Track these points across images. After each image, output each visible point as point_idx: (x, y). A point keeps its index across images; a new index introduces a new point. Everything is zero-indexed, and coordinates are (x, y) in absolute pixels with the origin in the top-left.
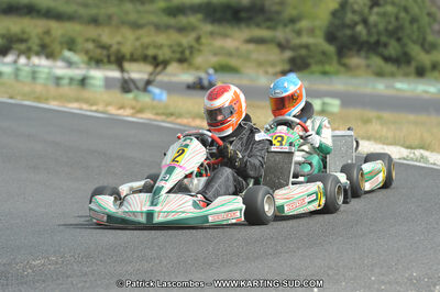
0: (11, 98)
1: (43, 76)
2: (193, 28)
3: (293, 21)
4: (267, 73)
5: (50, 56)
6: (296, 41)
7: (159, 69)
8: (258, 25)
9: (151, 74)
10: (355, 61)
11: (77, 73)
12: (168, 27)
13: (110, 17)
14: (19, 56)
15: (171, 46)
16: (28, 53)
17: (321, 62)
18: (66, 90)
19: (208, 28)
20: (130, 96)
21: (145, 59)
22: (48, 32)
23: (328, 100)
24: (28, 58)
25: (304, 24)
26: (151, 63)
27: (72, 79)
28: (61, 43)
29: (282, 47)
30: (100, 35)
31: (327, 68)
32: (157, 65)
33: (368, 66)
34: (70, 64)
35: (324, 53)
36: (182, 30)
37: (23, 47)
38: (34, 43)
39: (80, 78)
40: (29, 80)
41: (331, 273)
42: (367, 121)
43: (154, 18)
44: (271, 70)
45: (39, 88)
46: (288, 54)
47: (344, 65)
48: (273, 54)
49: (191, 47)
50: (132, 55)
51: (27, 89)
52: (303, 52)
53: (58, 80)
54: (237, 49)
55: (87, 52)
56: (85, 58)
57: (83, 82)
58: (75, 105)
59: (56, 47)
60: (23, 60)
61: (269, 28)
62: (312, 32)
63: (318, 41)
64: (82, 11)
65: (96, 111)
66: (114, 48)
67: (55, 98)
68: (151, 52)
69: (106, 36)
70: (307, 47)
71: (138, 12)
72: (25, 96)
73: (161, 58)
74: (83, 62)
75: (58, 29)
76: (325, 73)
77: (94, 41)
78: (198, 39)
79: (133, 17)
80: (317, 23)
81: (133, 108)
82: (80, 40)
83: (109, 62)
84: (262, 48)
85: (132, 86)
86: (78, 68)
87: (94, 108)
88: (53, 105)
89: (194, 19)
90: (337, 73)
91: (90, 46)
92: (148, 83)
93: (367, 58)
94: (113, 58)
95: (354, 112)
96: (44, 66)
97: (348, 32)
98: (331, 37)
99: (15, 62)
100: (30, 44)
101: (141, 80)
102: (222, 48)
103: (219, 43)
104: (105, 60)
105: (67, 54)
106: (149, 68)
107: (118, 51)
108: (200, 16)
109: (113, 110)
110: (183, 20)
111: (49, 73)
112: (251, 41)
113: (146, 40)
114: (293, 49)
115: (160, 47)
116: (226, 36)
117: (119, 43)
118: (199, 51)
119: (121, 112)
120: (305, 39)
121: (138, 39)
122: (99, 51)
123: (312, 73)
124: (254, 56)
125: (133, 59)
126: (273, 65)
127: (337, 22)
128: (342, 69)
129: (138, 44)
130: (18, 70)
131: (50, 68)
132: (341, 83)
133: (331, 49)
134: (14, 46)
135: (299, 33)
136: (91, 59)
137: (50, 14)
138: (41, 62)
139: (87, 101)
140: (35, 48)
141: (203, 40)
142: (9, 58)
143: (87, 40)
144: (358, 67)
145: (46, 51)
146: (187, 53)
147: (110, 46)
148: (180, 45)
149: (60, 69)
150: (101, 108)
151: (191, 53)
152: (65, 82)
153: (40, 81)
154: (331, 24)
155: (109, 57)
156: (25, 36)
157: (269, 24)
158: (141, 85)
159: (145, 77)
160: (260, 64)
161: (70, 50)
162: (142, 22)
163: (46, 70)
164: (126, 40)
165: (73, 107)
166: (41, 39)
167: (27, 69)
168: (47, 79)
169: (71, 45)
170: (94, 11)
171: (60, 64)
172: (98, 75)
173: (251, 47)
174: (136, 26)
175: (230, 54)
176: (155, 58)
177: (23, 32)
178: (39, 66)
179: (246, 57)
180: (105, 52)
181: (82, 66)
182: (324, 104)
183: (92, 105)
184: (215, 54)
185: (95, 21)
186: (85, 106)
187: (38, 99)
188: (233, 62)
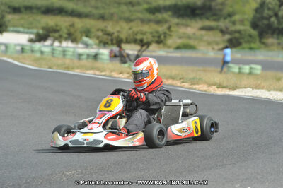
0: (50, 68)
1: (70, 53)
2: (166, 21)
3: (230, 15)
4: (213, 49)
5: (74, 40)
6: (233, 28)
7: (144, 48)
8: (207, 19)
9: (139, 51)
10: (270, 40)
11: (92, 51)
12: (149, 21)
13: (112, 15)
14: (54, 41)
15: (151, 33)
16: (60, 39)
17: (248, 42)
18: (84, 62)
19: (176, 20)
20: (126, 65)
21: (135, 41)
22: (72, 25)
23: (253, 66)
24: (60, 42)
25: (237, 17)
26: (139, 44)
27: (88, 55)
28: (81, 32)
29: (223, 32)
30: (106, 27)
31: (253, 45)
32: (143, 46)
33: (279, 44)
34: (87, 45)
35: (250, 36)
36: (158, 22)
37: (57, 35)
38: (64, 33)
39: (94, 54)
40: (61, 56)
41: (259, 177)
42: (279, 79)
43: (140, 15)
44: (216, 47)
45: (67, 62)
46: (227, 37)
47: (263, 43)
48: (218, 37)
49: (165, 33)
50: (127, 39)
51: (60, 62)
52: (237, 35)
53: (80, 55)
54: (194, 34)
55: (98, 38)
56: (97, 42)
57: (96, 57)
58: (91, 72)
59: (78, 35)
60: (56, 44)
61: (215, 20)
62: (242, 22)
63: (246, 28)
64: (94, 11)
65: (104, 76)
66: (116, 34)
67: (78, 68)
68: (139, 37)
69: (111, 27)
70: (239, 32)
71: (130, 11)
72: (59, 66)
73: (145, 41)
74: (96, 44)
75: (79, 23)
76: (251, 49)
77: (102, 30)
78: (169, 28)
79: (127, 15)
80: (246, 17)
81: (128, 73)
82: (93, 30)
83: (112, 44)
84: (211, 33)
85: (127, 59)
86: (92, 48)
87: (103, 73)
88: (77, 72)
89: (166, 15)
90: (259, 48)
91: (100, 34)
92: (137, 56)
93: (278, 38)
94: (115, 42)
95: (270, 73)
96: (70, 47)
97: (266, 22)
98: (254, 25)
99: (52, 45)
100: (61, 33)
101: (133, 55)
102: (184, 33)
103: (182, 30)
104: (110, 42)
105: (85, 39)
106: (138, 47)
107: (118, 36)
108: (170, 13)
109: (115, 75)
110: (159, 16)
111: (74, 52)
112: (203, 28)
113: (135, 29)
114: (231, 33)
115: (144, 33)
116: (187, 26)
117: (118, 32)
118: (170, 35)
119: (120, 75)
120: (238, 27)
121: (130, 29)
122: (105, 37)
123: (243, 48)
124: (205, 38)
125: (128, 42)
126: (217, 44)
127: (258, 15)
128: (263, 46)
129: (130, 32)
130: (53, 49)
131: (74, 48)
132: (261, 55)
133: (254, 33)
134: (51, 34)
135: (234, 23)
136: (100, 42)
137: (73, 14)
138: (67, 44)
139: (98, 69)
140: (65, 35)
141: (173, 29)
142: (48, 42)
143: (98, 30)
144: (272, 44)
145: (72, 37)
146: (162, 37)
147: (113, 33)
148: (157, 32)
149: (81, 49)
150: (107, 73)
151: (165, 37)
152: (84, 57)
153: (68, 57)
154: (254, 17)
155: (112, 40)
156: (58, 28)
157: (215, 17)
158: (132, 58)
159: (136, 53)
160: (209, 43)
161: (87, 36)
162: (132, 18)
163: (72, 50)
164: (123, 29)
165: (90, 73)
166: (68, 30)
167: (60, 49)
168: (73, 55)
169: (87, 33)
170: (102, 11)
171: (80, 45)
172: (105, 52)
173: (203, 32)
174: (128, 20)
175: (189, 38)
176: (141, 41)
177: (57, 26)
178: (67, 47)
179: (200, 39)
180: (110, 38)
181: (95, 47)
182: (251, 68)
183: (102, 71)
184: (180, 38)
185: (102, 18)
186: (98, 73)
187: (67, 68)
188: (192, 42)
